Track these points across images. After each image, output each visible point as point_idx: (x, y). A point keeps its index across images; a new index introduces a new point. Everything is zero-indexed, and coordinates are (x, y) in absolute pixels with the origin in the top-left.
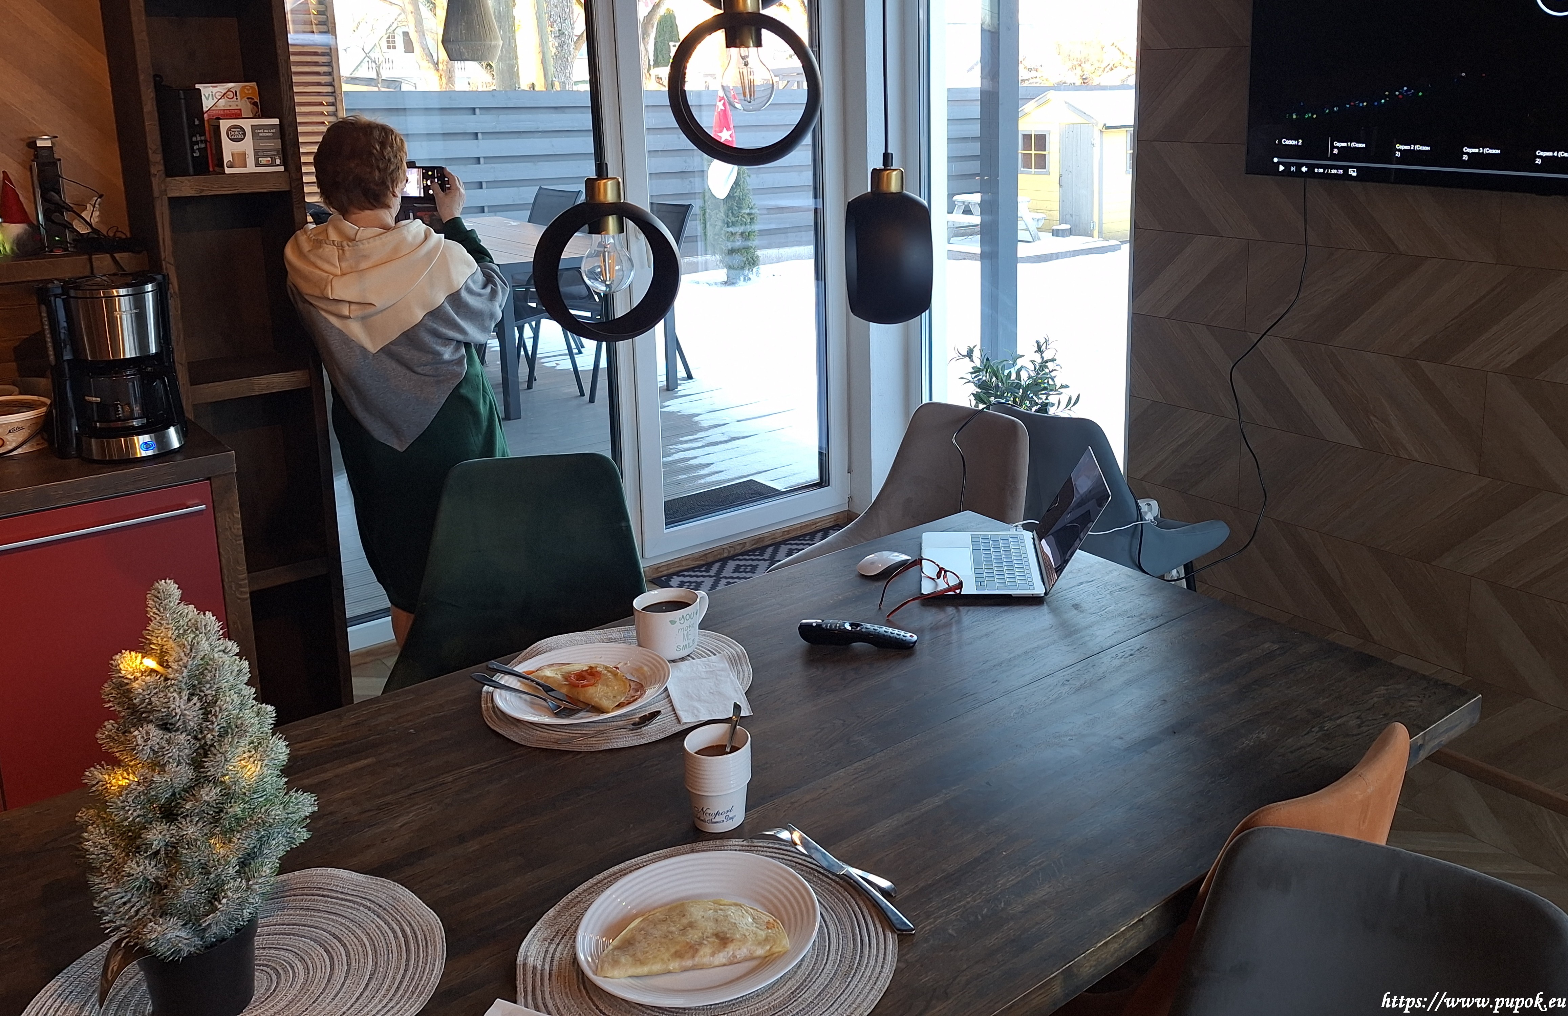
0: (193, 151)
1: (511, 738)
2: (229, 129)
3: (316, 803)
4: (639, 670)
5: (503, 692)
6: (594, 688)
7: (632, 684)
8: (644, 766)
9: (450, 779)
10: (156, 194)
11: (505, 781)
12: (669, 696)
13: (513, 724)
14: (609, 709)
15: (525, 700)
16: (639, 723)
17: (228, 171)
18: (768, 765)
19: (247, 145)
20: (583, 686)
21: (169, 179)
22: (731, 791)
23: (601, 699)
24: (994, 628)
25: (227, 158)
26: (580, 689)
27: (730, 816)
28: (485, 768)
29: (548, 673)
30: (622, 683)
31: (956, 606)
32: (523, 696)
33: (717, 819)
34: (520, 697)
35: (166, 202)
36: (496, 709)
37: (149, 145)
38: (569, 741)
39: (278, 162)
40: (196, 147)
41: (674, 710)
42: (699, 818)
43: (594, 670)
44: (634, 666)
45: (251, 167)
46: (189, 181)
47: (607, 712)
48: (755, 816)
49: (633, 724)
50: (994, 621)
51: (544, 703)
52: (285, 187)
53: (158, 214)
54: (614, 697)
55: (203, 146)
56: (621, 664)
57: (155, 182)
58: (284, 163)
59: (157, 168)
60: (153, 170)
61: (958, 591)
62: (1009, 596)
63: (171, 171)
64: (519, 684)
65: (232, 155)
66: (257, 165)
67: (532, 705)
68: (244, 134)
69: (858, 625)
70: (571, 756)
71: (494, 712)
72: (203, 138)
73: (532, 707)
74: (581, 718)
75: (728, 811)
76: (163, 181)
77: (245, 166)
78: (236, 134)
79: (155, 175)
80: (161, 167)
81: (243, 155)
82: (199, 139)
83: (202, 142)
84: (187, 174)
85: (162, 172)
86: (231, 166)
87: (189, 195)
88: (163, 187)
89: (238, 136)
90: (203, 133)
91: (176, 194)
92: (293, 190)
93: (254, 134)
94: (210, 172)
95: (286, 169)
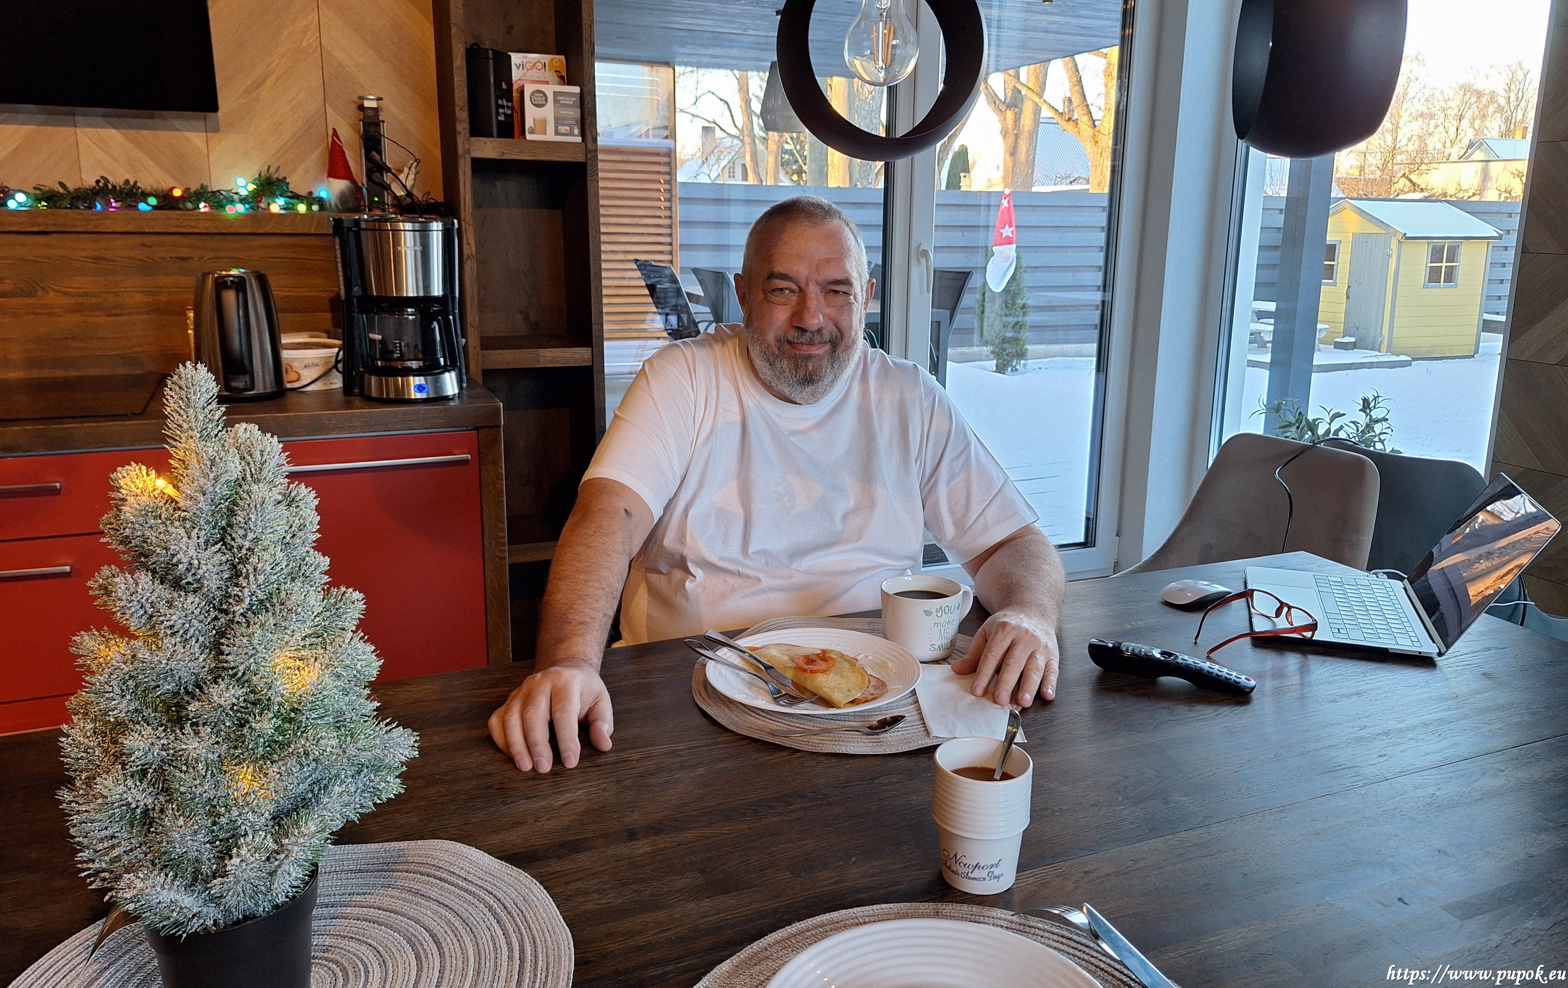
0: (498, 114)
1: (719, 720)
2: (532, 94)
3: (416, 745)
4: (882, 666)
5: (719, 666)
6: (825, 675)
7: (872, 679)
8: (877, 781)
9: (637, 756)
10: (460, 151)
11: (701, 771)
12: (917, 701)
13: (724, 703)
14: (840, 703)
15: (743, 679)
16: (876, 728)
17: (529, 137)
18: (1049, 812)
19: (548, 112)
20: (812, 672)
21: (473, 139)
22: (996, 837)
23: (832, 690)
24: (1368, 687)
25: (529, 123)
26: (808, 675)
27: (996, 874)
28: (680, 750)
29: (774, 652)
30: (859, 675)
31: (1304, 653)
32: (742, 673)
33: (976, 874)
34: (737, 674)
35: (469, 161)
36: (706, 683)
37: (456, 101)
38: (787, 735)
39: (576, 131)
40: (501, 111)
41: (922, 719)
42: (949, 868)
43: (827, 655)
44: (878, 661)
45: (550, 136)
46: (492, 142)
47: (838, 708)
48: (1031, 880)
49: (869, 728)
50: (1365, 679)
51: (764, 685)
52: (581, 158)
53: (461, 172)
54: (849, 690)
55: (509, 112)
56: (862, 656)
57: (460, 140)
58: (583, 134)
59: (462, 126)
60: (459, 127)
61: (1308, 634)
62: (1386, 650)
63: (478, 129)
64: (739, 659)
65: (534, 120)
66: (557, 133)
67: (751, 685)
68: (546, 100)
69: (1170, 655)
70: (784, 753)
71: (705, 687)
72: (510, 104)
73: (750, 689)
74: (807, 709)
75: (992, 866)
76: (468, 140)
77: (545, 133)
78: (539, 99)
79: (460, 133)
80: (466, 125)
81: (544, 122)
82: (505, 103)
83: (508, 107)
84: (491, 136)
85: (467, 131)
86: (532, 132)
87: (490, 157)
88: (467, 146)
89: (540, 101)
90: (510, 99)
91: (478, 154)
92: (589, 162)
93: (556, 101)
94: (513, 137)
95: (583, 140)
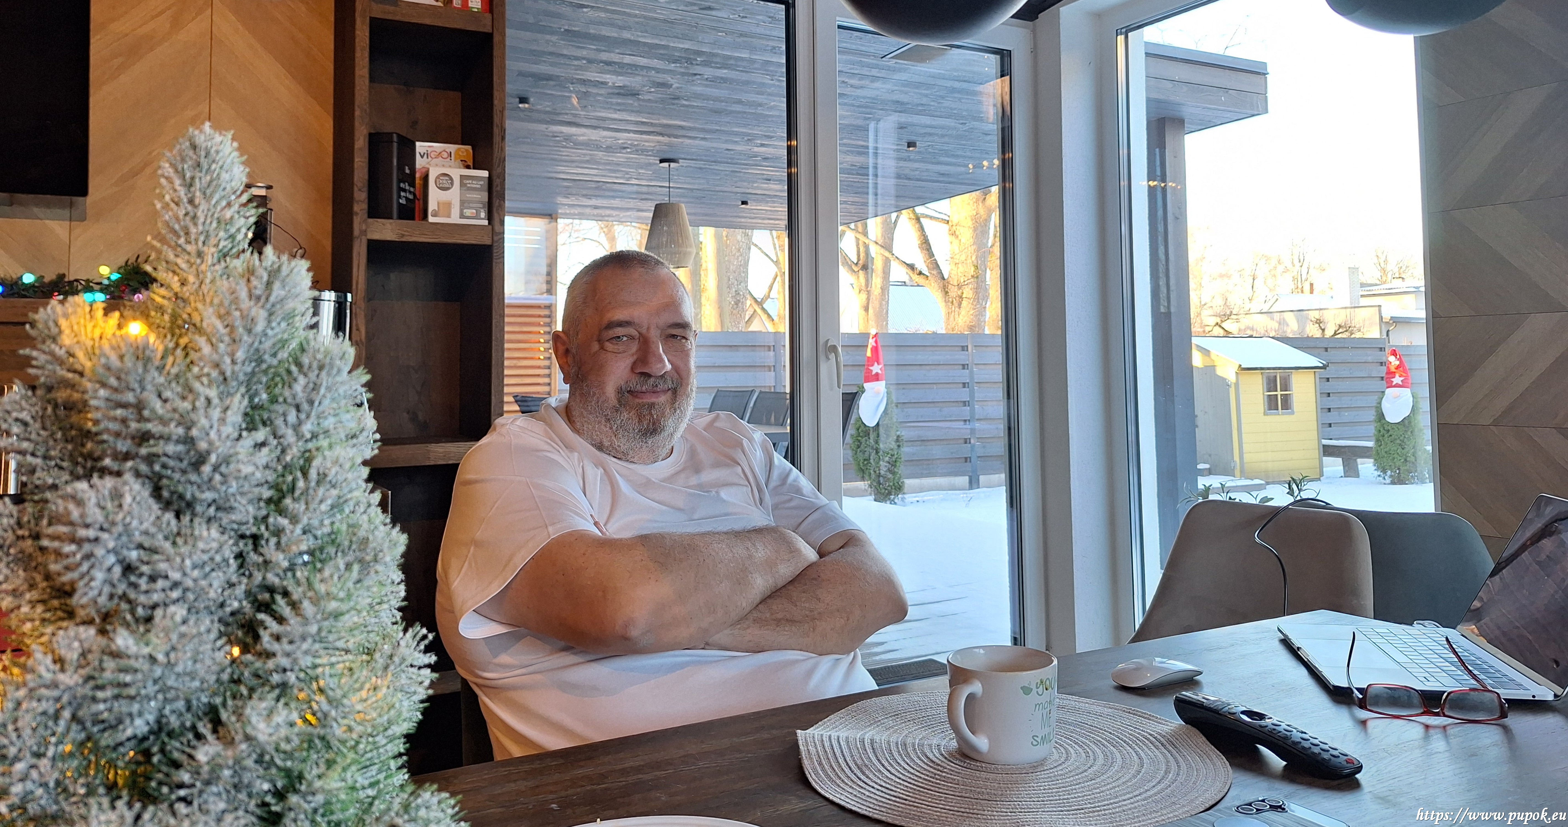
0: (399, 197)
2: (438, 177)
10: (356, 232)
17: (431, 219)
19: (454, 195)
21: (371, 220)
25: (432, 206)
35: (364, 243)
37: (355, 182)
39: (483, 215)
40: (403, 194)
45: (455, 218)
46: (391, 223)
52: (487, 241)
53: (355, 253)
55: (411, 197)
57: (357, 220)
58: (490, 218)
59: (360, 206)
60: (356, 208)
63: (376, 211)
65: (438, 203)
66: (462, 216)
68: (452, 184)
72: (412, 189)
76: (365, 221)
77: (449, 216)
78: (445, 182)
79: (357, 214)
80: (365, 206)
81: (448, 205)
82: (407, 188)
83: (410, 192)
84: (391, 218)
85: (366, 212)
86: (435, 215)
87: (389, 239)
88: (364, 228)
89: (445, 183)
90: (412, 184)
91: (376, 236)
92: (495, 244)
93: (462, 185)
94: (413, 219)
95: (489, 223)
